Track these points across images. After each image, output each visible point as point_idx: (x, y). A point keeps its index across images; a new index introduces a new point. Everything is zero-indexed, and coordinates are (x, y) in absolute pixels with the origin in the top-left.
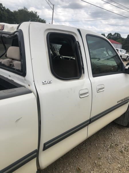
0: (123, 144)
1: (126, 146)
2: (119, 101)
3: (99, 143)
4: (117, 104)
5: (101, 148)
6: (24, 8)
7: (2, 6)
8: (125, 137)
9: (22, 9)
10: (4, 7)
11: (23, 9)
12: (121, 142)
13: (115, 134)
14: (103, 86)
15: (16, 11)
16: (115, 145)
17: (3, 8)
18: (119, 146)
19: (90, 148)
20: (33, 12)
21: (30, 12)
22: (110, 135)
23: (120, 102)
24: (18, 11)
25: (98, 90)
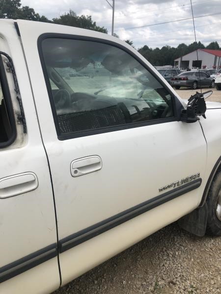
0: (189, 282)
1: (192, 287)
2: (164, 189)
3: (133, 276)
4: (158, 194)
5: (133, 290)
6: (71, 13)
7: (34, 13)
8: (198, 263)
9: (67, 14)
10: (38, 14)
11: (69, 13)
12: (184, 274)
13: (177, 253)
14: (94, 160)
15: (57, 19)
16: (169, 283)
17: (36, 15)
18: (177, 288)
19: (107, 289)
20: (84, 17)
21: (80, 18)
22: (165, 258)
23: (172, 188)
24: (60, 18)
25: (76, 172)
